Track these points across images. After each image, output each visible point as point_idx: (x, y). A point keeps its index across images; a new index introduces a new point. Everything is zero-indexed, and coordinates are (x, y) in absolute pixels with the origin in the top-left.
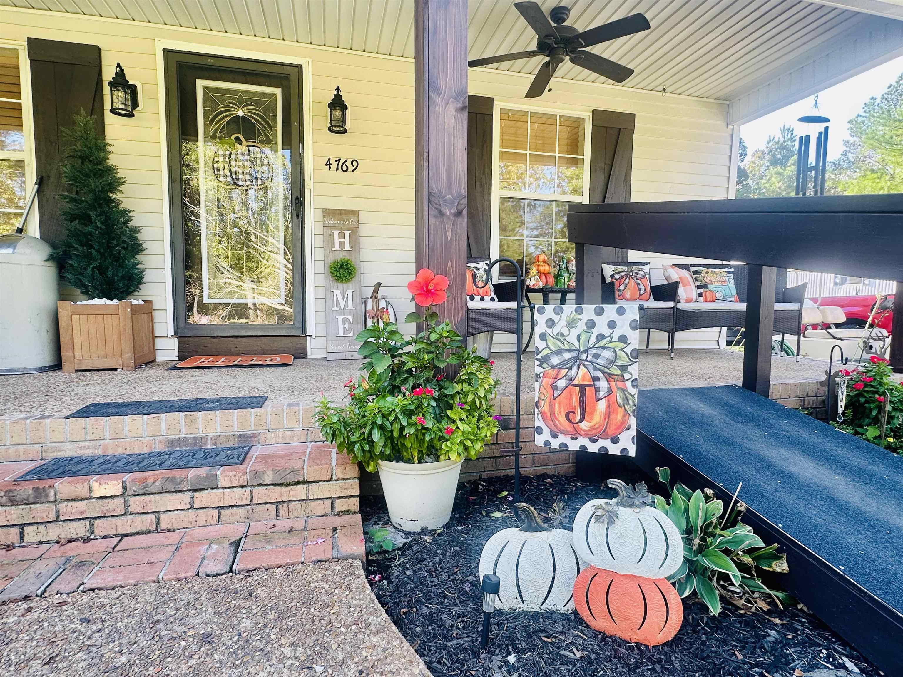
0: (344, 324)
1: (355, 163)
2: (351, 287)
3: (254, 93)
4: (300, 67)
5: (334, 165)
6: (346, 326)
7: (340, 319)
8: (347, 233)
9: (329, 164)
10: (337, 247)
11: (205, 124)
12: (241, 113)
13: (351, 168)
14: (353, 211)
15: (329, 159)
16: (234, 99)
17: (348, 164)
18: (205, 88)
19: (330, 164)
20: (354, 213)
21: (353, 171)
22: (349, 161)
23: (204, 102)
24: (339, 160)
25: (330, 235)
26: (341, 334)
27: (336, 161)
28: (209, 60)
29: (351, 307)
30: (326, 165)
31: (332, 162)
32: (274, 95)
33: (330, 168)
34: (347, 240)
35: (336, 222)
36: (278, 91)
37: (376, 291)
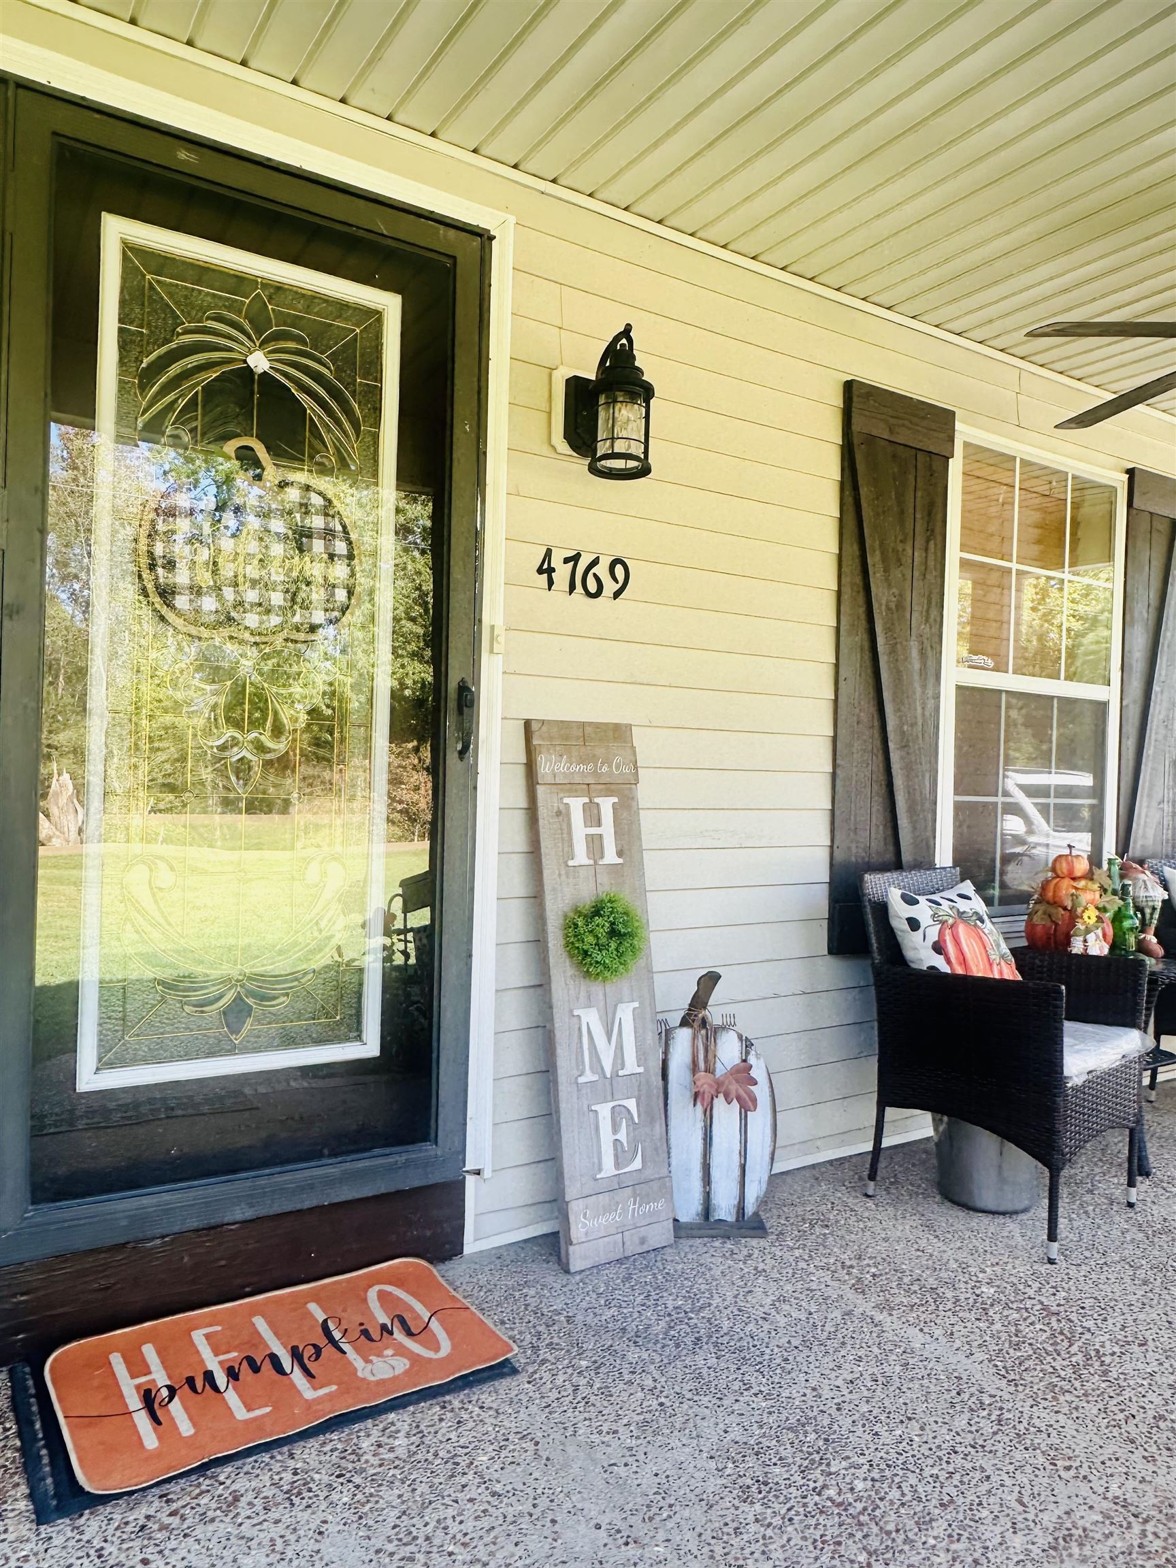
0: (615, 1129)
1: (619, 570)
2: (626, 991)
3: (312, 299)
4: (484, 238)
5: (562, 573)
6: (622, 1136)
7: (604, 1110)
8: (606, 805)
9: (546, 570)
10: (581, 856)
11: (122, 387)
12: (259, 362)
13: (610, 587)
14: (617, 727)
15: (549, 553)
16: (233, 306)
17: (602, 570)
18: (130, 251)
19: (551, 570)
20: (619, 733)
21: (617, 595)
22: (605, 563)
23: (123, 303)
24: (576, 558)
25: (559, 813)
26: (609, 1167)
27: (566, 561)
28: (183, 155)
29: (632, 1065)
30: (540, 571)
31: (556, 562)
32: (374, 317)
33: (551, 583)
34: (607, 829)
35: (575, 768)
36: (390, 305)
37: (699, 1001)
